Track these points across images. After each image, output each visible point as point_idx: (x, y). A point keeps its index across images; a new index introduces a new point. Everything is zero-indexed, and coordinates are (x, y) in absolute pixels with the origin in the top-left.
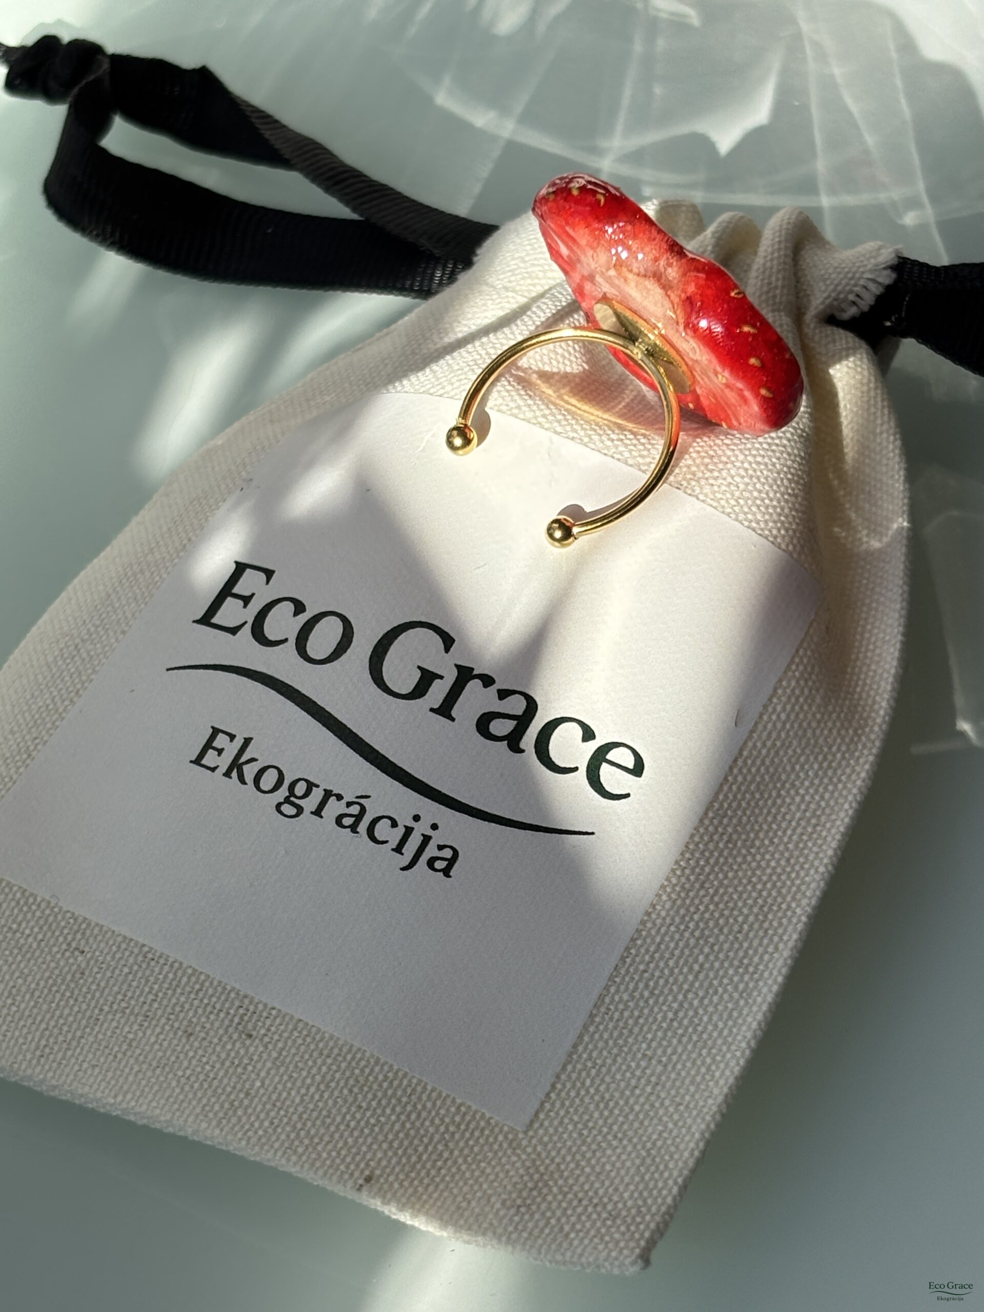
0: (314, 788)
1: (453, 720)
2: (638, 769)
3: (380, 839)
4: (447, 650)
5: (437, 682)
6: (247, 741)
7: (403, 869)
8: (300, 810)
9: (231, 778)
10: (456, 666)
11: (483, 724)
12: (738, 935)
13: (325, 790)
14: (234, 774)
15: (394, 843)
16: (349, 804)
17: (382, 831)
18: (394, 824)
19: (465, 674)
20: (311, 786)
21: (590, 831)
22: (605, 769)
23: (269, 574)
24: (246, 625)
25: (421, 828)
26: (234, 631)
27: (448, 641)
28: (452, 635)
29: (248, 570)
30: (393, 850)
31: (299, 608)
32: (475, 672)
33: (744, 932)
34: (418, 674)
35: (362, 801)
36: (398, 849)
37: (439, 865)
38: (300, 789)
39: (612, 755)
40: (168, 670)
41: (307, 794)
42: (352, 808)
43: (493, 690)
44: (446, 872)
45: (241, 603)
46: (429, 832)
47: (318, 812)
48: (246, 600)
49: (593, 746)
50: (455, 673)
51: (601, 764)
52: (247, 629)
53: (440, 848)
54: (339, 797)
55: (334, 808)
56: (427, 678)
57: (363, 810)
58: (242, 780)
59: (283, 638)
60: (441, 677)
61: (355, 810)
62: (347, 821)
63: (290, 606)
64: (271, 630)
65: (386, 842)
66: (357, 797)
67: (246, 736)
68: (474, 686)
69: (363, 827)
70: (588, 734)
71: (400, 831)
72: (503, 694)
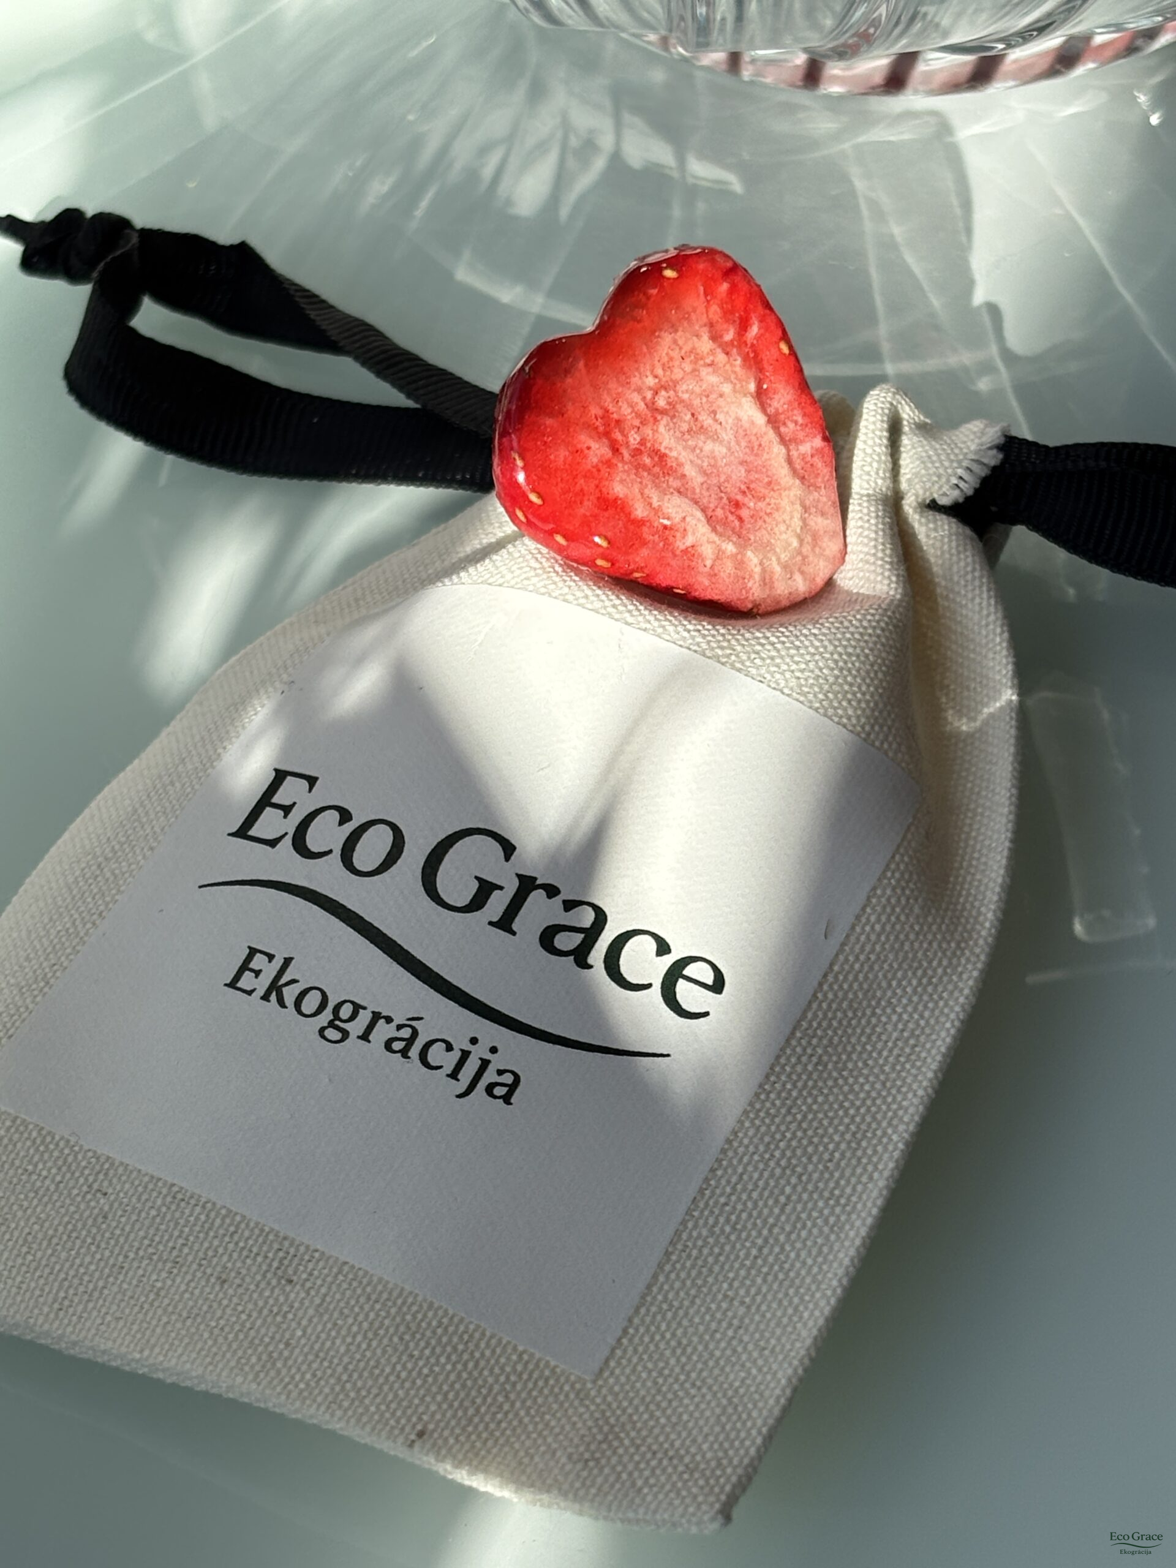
0: (361, 1011)
1: (514, 933)
2: (718, 985)
3: (433, 1064)
4: (507, 858)
5: (496, 893)
6: (288, 961)
7: (459, 1096)
8: (345, 1034)
9: (269, 1001)
10: (518, 875)
11: (547, 938)
12: (829, 1164)
13: (373, 1012)
14: (273, 997)
15: (449, 1068)
16: (400, 1027)
17: (436, 1054)
18: (449, 1048)
19: (527, 884)
20: (357, 1008)
21: (665, 1053)
22: (682, 986)
23: (312, 781)
24: (287, 837)
25: (479, 1052)
26: (272, 843)
27: (509, 849)
28: (513, 842)
29: (289, 778)
30: (448, 1076)
31: (345, 816)
32: (538, 882)
33: (835, 1161)
34: (475, 885)
35: (413, 1023)
36: (454, 1075)
37: (499, 1091)
38: (346, 1011)
39: (690, 970)
40: (200, 887)
41: (352, 1018)
42: (403, 1030)
43: (558, 901)
44: (507, 1099)
45: (281, 813)
46: (488, 1056)
47: (365, 1037)
48: (287, 810)
49: (668, 960)
50: (516, 883)
51: (677, 981)
52: (288, 840)
53: (500, 1072)
54: (389, 1020)
55: (383, 1031)
56: (485, 889)
57: (415, 1033)
58: (281, 1003)
59: (327, 849)
60: (501, 888)
61: (406, 1033)
62: (397, 1046)
63: (336, 815)
64: (315, 839)
65: (441, 1067)
66: (409, 1019)
67: (287, 956)
68: (537, 897)
69: (414, 1052)
70: (663, 948)
71: (455, 1056)
72: (570, 905)
